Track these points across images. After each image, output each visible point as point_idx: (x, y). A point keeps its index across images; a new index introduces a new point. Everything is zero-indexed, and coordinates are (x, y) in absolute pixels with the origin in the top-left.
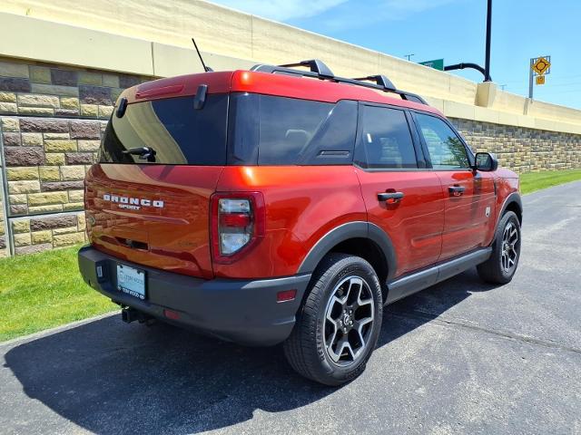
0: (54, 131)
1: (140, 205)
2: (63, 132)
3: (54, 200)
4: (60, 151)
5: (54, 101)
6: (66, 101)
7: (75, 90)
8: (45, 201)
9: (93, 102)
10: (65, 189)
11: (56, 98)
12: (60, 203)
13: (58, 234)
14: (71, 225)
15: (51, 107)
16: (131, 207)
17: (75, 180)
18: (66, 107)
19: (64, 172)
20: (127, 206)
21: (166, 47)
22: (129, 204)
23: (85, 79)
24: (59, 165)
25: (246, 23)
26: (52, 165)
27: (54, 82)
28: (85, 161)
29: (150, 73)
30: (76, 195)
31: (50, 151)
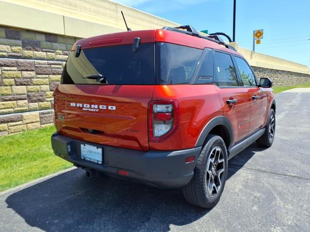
0: (8, 66)
1: (98, 108)
2: (13, 66)
3: (9, 106)
4: (12, 78)
5: (8, 48)
6: (14, 48)
7: (20, 42)
8: (3, 107)
9: (30, 49)
10: (14, 100)
11: (9, 47)
12: (12, 108)
13: (11, 126)
14: (19, 121)
15: (6, 52)
16: (91, 110)
17: (21, 94)
18: (14, 52)
19: (14, 90)
20: (89, 110)
21: (71, 19)
22: (90, 108)
23: (26, 36)
24: (11, 85)
25: (114, 7)
26: (7, 86)
27: (7, 37)
28: (26, 83)
29: (62, 33)
30: (22, 103)
31: (6, 78)
